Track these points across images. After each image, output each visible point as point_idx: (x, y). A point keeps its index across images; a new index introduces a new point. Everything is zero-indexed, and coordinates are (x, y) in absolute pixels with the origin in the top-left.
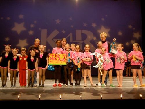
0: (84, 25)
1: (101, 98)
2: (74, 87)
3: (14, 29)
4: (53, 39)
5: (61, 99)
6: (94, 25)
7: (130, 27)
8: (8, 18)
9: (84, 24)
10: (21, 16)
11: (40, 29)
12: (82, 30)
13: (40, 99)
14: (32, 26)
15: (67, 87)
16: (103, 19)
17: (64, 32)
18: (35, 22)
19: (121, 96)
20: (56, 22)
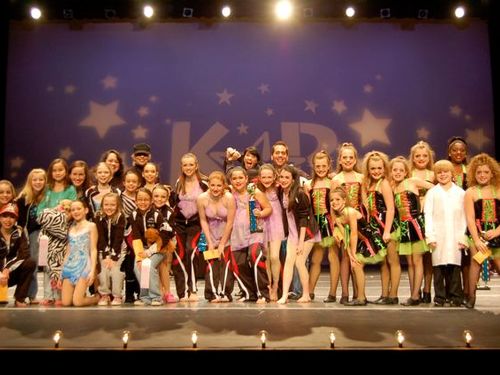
0: (307, 109)
1: (332, 345)
3: (87, 122)
4: (208, 153)
5: (195, 346)
6: (339, 107)
7: (456, 111)
8: (70, 89)
10: (110, 82)
11: (168, 121)
12: (301, 124)
13: (125, 346)
14: (144, 111)
15: (226, 304)
16: (368, 89)
17: (243, 129)
18: (153, 99)
19: (401, 338)
20: (218, 99)
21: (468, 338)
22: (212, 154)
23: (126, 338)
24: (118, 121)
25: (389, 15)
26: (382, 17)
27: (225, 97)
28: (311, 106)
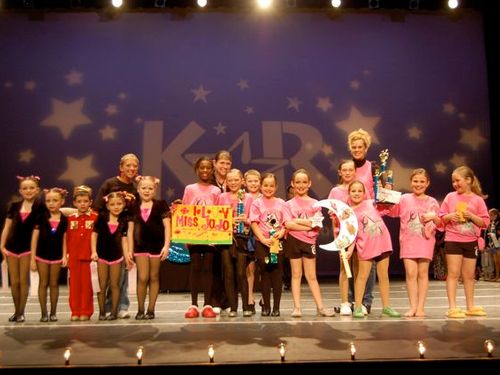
0: (290, 106)
1: (353, 357)
2: (258, 319)
3: (49, 122)
4: (183, 156)
5: (212, 360)
6: (324, 105)
7: (449, 108)
8: (30, 85)
9: (290, 99)
10: (75, 78)
11: (139, 120)
12: (284, 123)
13: (140, 362)
14: (112, 110)
15: (233, 319)
16: (355, 85)
17: (220, 129)
19: (422, 349)
20: (194, 96)
21: (490, 347)
22: (186, 156)
23: (140, 354)
24: (83, 120)
25: (377, 7)
26: (371, 7)
27: (201, 94)
28: (294, 104)
